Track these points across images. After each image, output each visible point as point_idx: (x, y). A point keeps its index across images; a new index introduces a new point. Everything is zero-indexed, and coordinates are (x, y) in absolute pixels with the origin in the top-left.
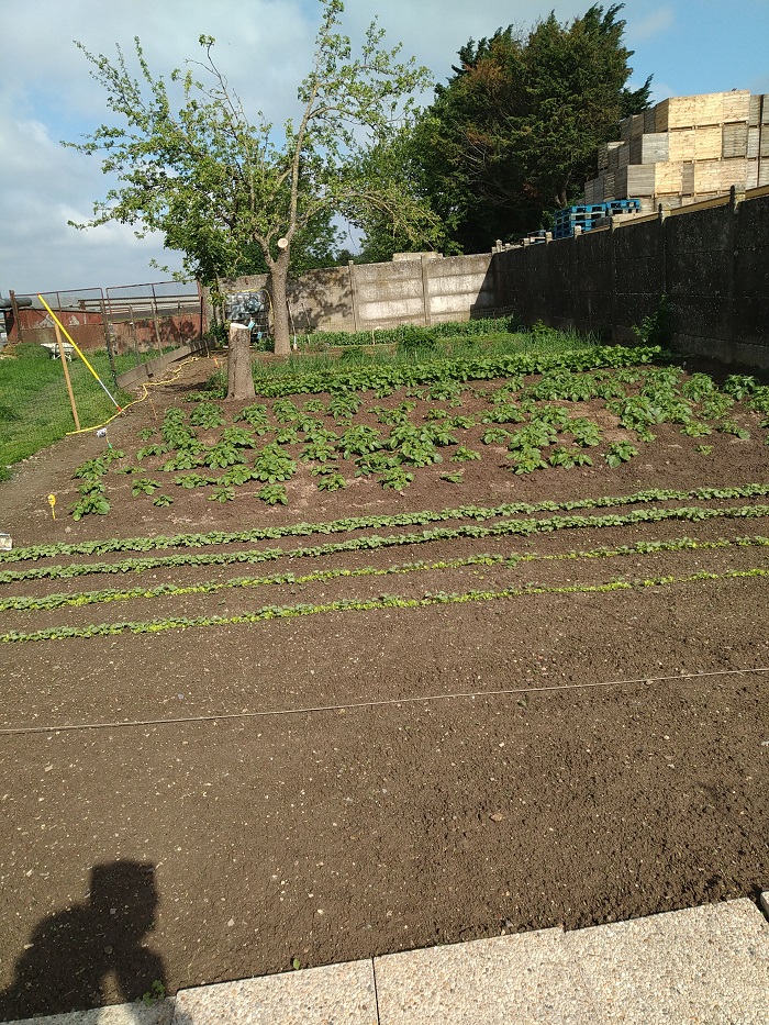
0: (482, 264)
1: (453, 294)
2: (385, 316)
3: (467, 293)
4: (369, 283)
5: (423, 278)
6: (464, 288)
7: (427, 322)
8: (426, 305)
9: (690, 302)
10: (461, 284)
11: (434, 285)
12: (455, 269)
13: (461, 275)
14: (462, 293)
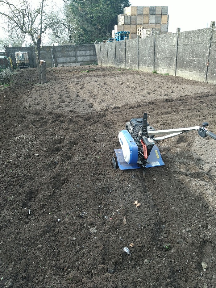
1: (84, 56)
2: (64, 62)
3: (88, 56)
4: (59, 52)
5: (75, 51)
8: (76, 59)
9: (163, 59)
10: (86, 53)
11: (78, 53)
12: (84, 49)
13: (86, 50)
14: (86, 56)
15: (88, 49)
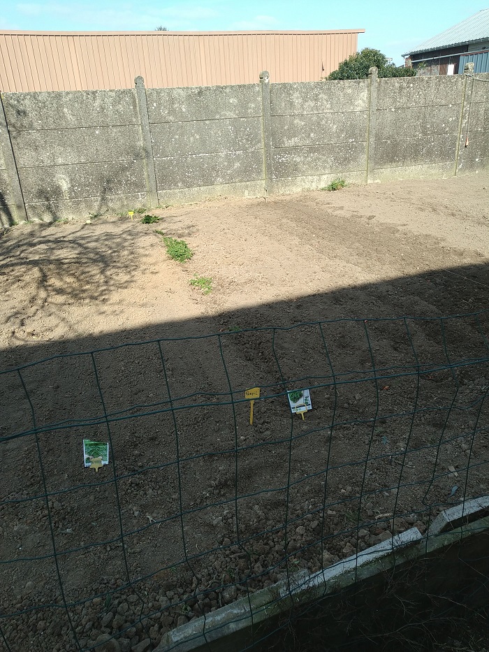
9: (312, 150)
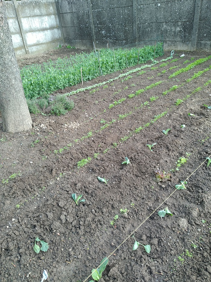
0: (51, 8)
1: (39, 30)
3: (46, 29)
5: (17, 18)
6: (44, 26)
7: (27, 52)
8: (23, 40)
10: (42, 23)
11: (26, 23)
12: (37, 11)
13: (41, 16)
14: (44, 30)
15: (44, 11)
